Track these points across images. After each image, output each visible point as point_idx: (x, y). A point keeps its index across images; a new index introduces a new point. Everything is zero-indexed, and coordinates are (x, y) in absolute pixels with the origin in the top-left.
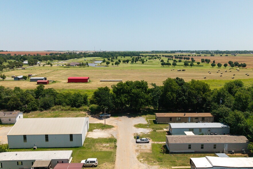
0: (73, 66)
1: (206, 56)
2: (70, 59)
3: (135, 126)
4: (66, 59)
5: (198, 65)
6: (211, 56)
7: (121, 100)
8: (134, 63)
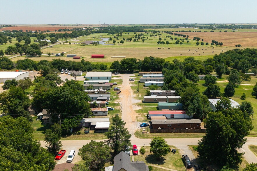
0: (88, 44)
1: (206, 32)
2: (80, 36)
4: (77, 37)
5: (187, 43)
6: (211, 31)
8: (136, 41)
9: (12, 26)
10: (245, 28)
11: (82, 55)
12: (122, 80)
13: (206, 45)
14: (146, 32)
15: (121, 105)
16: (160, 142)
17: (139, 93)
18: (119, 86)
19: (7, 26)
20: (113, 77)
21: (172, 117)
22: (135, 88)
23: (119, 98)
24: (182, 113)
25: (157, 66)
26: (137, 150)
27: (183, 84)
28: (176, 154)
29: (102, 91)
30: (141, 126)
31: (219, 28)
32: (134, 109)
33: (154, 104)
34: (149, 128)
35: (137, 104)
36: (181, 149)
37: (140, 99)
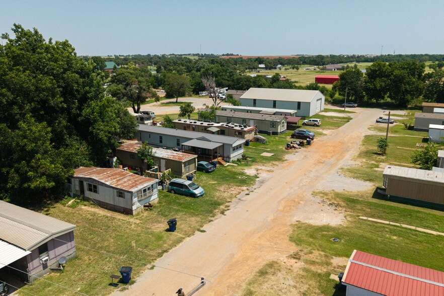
7: (374, 85)
12: (351, 119)
15: (257, 186)
17: (382, 157)
18: (321, 131)
20: (328, 110)
22: (377, 142)
23: (280, 160)
29: (236, 128)
32: (298, 218)
35: (338, 195)
37: (370, 180)
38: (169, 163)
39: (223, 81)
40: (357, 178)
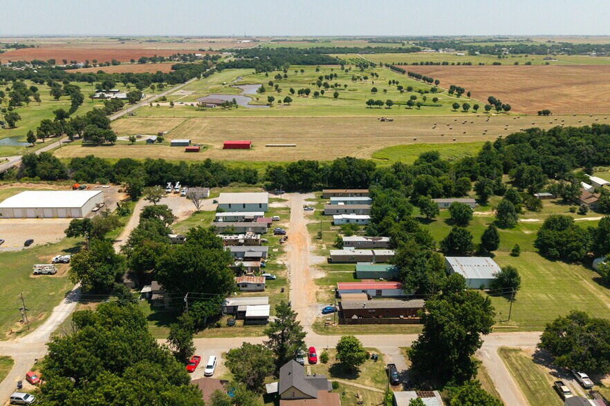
0: (212, 107)
1: (483, 64)
2: (191, 78)
3: (305, 200)
4: (185, 81)
5: (433, 103)
6: (495, 64)
7: (294, 178)
8: (320, 94)
9: (27, 47)
10: (574, 54)
11: (202, 141)
12: (290, 209)
13: (475, 111)
14: (343, 64)
15: (289, 269)
16: (351, 346)
17: (321, 240)
18: (283, 225)
19: (15, 46)
20: (271, 201)
21: (379, 294)
22: (315, 229)
23: (284, 252)
24: (396, 287)
25: (361, 176)
26: (316, 356)
27: (405, 225)
28: (379, 362)
29: (253, 238)
30: (324, 313)
31: (515, 53)
32: (312, 277)
33: (349, 266)
34: (337, 317)
35: (318, 265)
36: (386, 354)
37: (324, 255)
38: (252, 268)
39: (174, 177)
40: (318, 255)
